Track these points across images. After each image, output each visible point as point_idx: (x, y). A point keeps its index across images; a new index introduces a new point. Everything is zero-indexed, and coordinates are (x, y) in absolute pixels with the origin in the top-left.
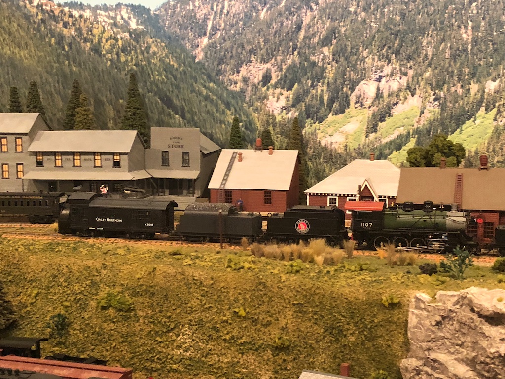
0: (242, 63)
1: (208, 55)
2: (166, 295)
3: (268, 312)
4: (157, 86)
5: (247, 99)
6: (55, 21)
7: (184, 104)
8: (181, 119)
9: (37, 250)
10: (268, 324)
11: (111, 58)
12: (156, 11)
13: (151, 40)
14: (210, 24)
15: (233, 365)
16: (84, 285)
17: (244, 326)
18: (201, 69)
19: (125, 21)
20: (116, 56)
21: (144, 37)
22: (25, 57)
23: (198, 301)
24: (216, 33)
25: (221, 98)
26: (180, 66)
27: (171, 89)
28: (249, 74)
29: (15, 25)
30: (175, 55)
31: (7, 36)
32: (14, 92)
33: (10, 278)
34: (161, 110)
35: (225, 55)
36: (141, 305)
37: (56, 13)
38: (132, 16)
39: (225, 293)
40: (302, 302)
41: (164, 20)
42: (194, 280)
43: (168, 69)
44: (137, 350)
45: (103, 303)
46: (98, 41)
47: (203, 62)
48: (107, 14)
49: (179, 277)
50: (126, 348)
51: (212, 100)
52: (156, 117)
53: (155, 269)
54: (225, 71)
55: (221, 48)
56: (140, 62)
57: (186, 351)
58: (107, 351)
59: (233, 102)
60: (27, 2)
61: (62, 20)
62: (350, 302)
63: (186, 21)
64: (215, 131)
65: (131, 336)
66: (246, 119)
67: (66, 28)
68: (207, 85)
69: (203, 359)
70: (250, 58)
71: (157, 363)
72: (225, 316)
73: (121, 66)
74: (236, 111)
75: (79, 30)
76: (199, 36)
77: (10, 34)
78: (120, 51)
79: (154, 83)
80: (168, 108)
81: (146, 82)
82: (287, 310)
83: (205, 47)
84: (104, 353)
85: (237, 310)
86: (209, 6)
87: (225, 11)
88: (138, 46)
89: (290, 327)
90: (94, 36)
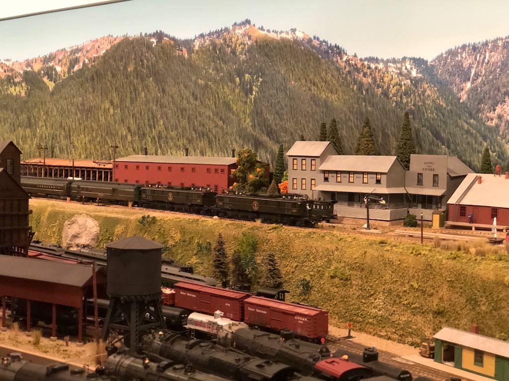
0: (498, 103)
1: (471, 97)
2: (371, 271)
3: (432, 286)
4: (429, 121)
5: (501, 133)
6: (358, 72)
7: (449, 137)
8: (447, 149)
9: (300, 236)
10: (432, 295)
11: (396, 100)
12: (432, 62)
13: (427, 86)
14: (473, 71)
15: (408, 323)
16: (324, 261)
17: (416, 295)
18: (464, 108)
19: (408, 71)
20: (399, 99)
21: (422, 84)
22: (335, 99)
23: (390, 276)
24: (477, 78)
25: (479, 131)
26: (447, 105)
27: (439, 124)
28: (503, 112)
29: (330, 76)
30: (444, 97)
31: (323, 84)
32: (324, 126)
33: (283, 255)
34: (431, 141)
35: (484, 97)
36: (356, 277)
37: (359, 66)
38: (413, 67)
39: (407, 272)
40: (453, 280)
41: (437, 69)
42: (389, 260)
43: (438, 108)
44: (349, 308)
45: (332, 274)
46: (388, 87)
47: (466, 102)
48: (395, 66)
49: (380, 259)
50: (343, 305)
51: (472, 133)
52: (427, 147)
53: (366, 252)
54: (484, 109)
55: (481, 91)
56: (417, 103)
57: (379, 311)
58: (331, 306)
59: (489, 135)
60: (339, 58)
61: (362, 71)
62: (484, 281)
63: (454, 69)
64: (474, 159)
65: (346, 298)
66: (499, 150)
67: (365, 77)
68: (468, 121)
69: (389, 317)
70: (505, 98)
71: (360, 317)
72: (405, 287)
73: (403, 106)
74: (491, 142)
75: (374, 79)
76: (464, 81)
77: (326, 82)
78: (403, 94)
79: (427, 120)
80: (437, 139)
81: (421, 119)
82: (444, 285)
83: (468, 90)
84: (329, 308)
85: (413, 284)
86: (474, 57)
87: (486, 61)
88: (416, 90)
89: (445, 298)
90: (385, 83)
